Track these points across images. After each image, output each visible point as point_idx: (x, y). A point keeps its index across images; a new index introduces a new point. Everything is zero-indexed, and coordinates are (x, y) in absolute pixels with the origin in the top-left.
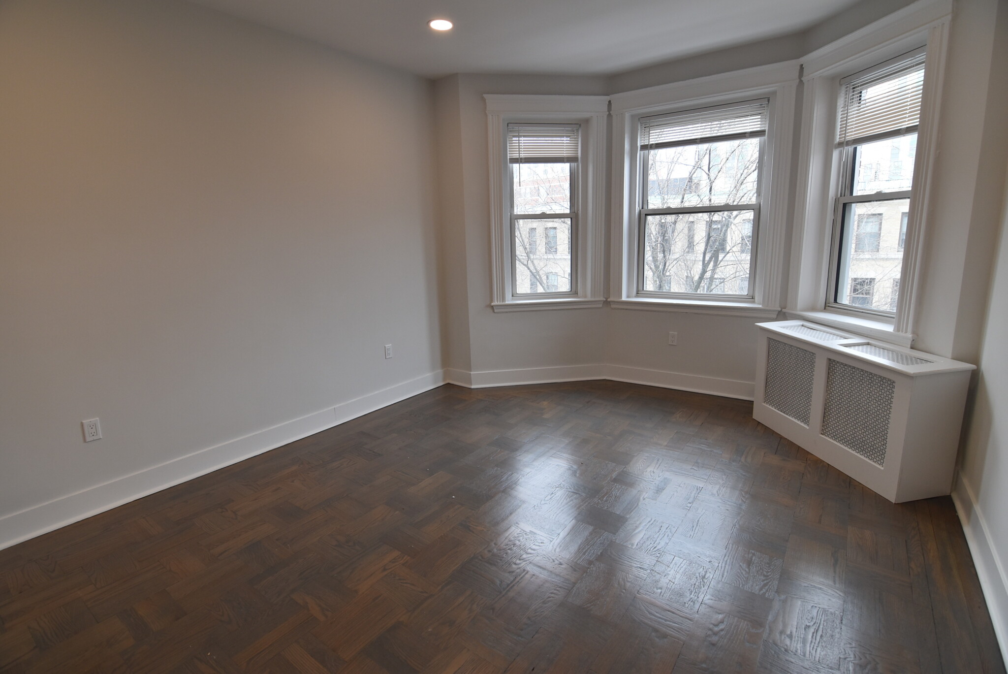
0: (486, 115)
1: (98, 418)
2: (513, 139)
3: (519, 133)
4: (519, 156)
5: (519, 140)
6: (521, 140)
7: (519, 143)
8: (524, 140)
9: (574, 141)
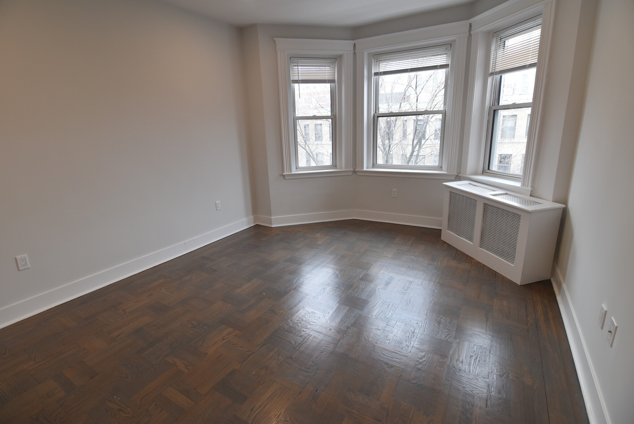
0: (276, 52)
1: (26, 255)
2: (294, 68)
3: (297, 64)
4: (298, 78)
5: (298, 68)
6: (299, 68)
7: (298, 70)
8: (301, 68)
9: (333, 69)
